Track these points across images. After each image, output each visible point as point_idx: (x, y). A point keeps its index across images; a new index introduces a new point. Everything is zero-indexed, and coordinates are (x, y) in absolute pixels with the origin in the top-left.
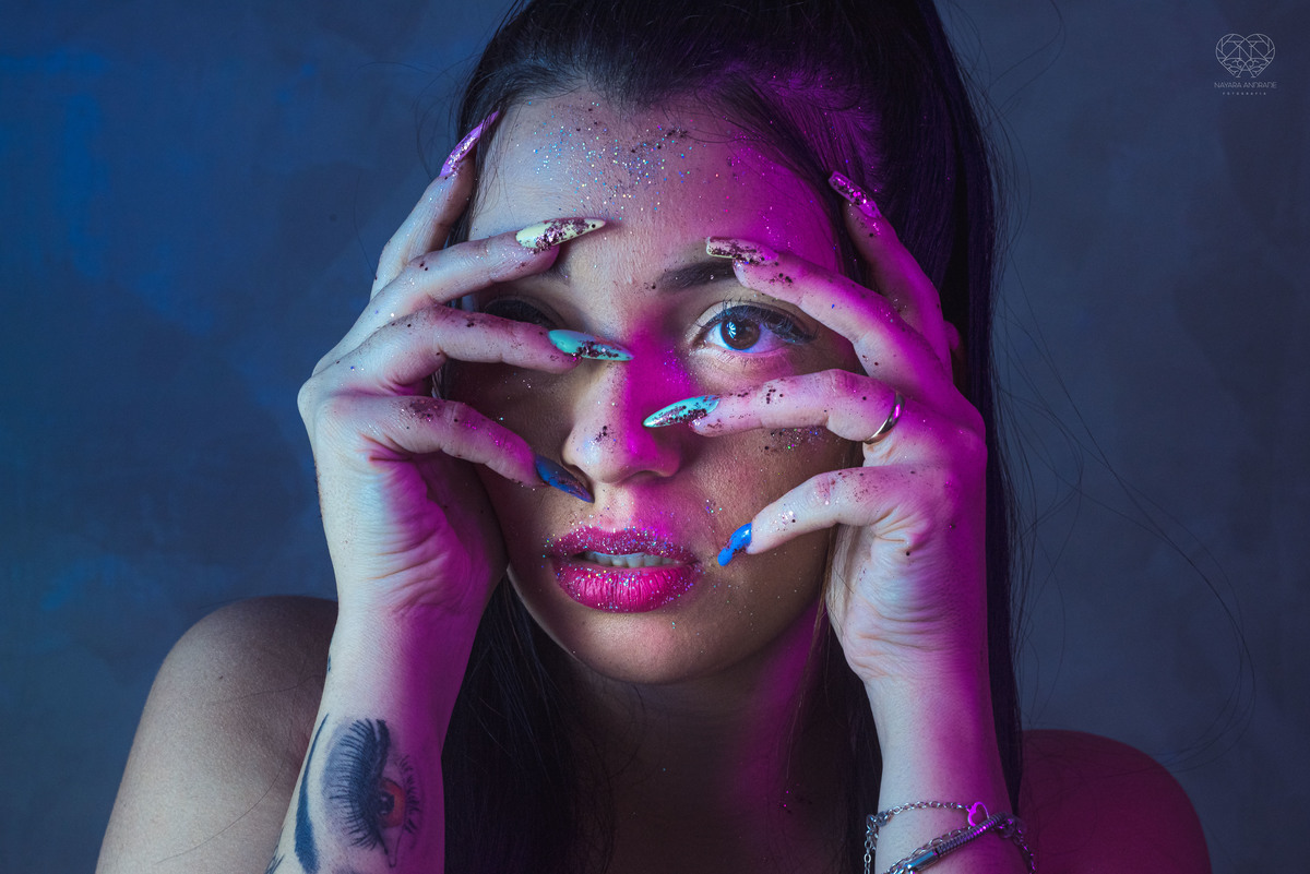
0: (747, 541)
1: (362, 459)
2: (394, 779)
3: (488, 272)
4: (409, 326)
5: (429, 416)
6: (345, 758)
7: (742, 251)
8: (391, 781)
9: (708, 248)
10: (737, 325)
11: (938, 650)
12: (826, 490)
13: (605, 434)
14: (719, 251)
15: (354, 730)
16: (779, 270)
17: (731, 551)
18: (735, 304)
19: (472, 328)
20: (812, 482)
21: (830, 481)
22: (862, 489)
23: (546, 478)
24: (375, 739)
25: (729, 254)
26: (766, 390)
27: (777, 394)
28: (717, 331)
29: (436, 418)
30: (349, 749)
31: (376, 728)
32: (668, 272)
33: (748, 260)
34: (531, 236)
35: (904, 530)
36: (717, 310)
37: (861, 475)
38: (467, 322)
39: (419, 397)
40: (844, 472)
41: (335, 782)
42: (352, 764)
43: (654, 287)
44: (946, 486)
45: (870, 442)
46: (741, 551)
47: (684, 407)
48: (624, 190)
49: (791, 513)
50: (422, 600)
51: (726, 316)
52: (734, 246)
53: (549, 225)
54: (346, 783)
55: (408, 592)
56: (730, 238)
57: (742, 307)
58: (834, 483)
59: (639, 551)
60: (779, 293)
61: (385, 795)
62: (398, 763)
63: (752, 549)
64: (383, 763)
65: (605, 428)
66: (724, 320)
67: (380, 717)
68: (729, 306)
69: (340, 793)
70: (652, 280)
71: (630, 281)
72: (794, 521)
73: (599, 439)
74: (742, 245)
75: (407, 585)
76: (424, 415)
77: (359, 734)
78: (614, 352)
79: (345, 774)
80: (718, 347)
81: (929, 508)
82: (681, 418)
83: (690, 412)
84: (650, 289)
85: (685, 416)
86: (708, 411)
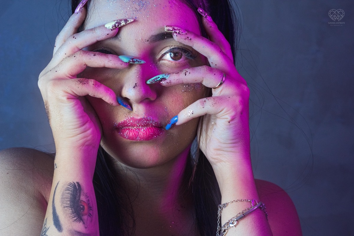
0: (176, 121)
1: (65, 99)
2: (84, 200)
3: (96, 38)
4: (75, 57)
5: (85, 83)
6: (68, 194)
7: (176, 30)
8: (83, 201)
9: (165, 29)
11: (238, 152)
12: (203, 104)
14: (169, 30)
15: (69, 186)
16: (187, 36)
17: (171, 125)
18: (173, 47)
19: (95, 56)
20: (198, 101)
21: (204, 101)
22: (214, 103)
23: (120, 102)
24: (76, 188)
25: (172, 31)
26: (184, 72)
27: (188, 73)
29: (87, 84)
30: (69, 191)
31: (76, 185)
32: (152, 36)
33: (178, 32)
34: (110, 26)
35: (228, 115)
36: (167, 49)
37: (214, 99)
38: (93, 55)
39: (80, 79)
40: (208, 98)
41: (65, 202)
42: (70, 196)
43: (148, 41)
44: (240, 101)
45: (215, 88)
46: (174, 124)
47: (159, 77)
49: (192, 111)
50: (86, 144)
51: (171, 51)
52: (173, 28)
53: (115, 22)
54: (69, 202)
55: (81, 141)
56: (172, 26)
57: (176, 48)
58: (205, 101)
60: (187, 43)
61: (82, 205)
62: (85, 195)
63: (177, 124)
64: (80, 195)
67: (78, 181)
68: (171, 48)
69: (67, 206)
70: (147, 39)
71: (141, 39)
72: (193, 114)
74: (176, 28)
75: (81, 139)
76: (83, 83)
77: (71, 187)
78: (140, 61)
79: (68, 199)
81: (235, 108)
82: (158, 81)
83: (161, 79)
84: (147, 41)
85: (159, 80)
86: (167, 78)
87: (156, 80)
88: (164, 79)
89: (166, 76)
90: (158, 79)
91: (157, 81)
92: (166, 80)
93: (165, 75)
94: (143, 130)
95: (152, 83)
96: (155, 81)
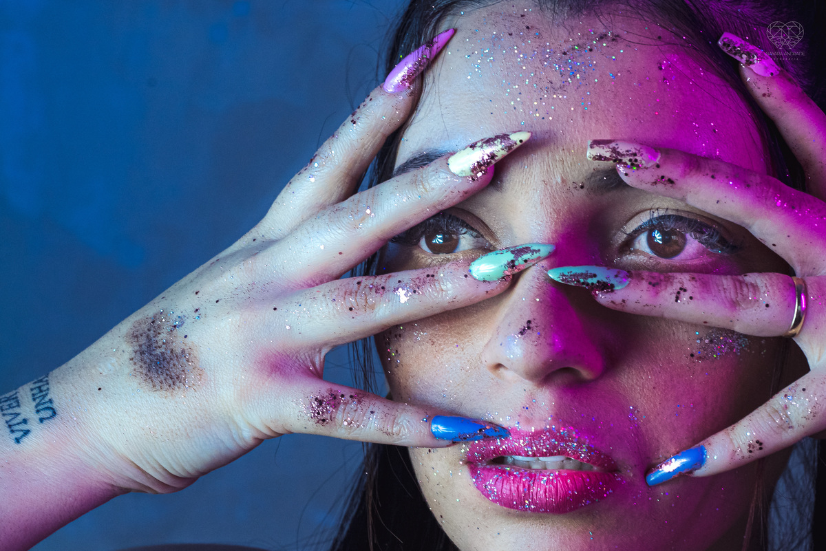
7: (622, 155)
10: (663, 233)
13: (529, 328)
14: (600, 157)
16: (661, 172)
18: (662, 213)
26: (677, 288)
27: (687, 295)
28: (643, 238)
32: (597, 172)
33: (629, 163)
36: (644, 218)
43: (582, 187)
48: (555, 90)
51: (653, 225)
57: (669, 216)
59: (559, 453)
65: (529, 322)
66: (650, 228)
68: (656, 215)
70: (580, 180)
71: (559, 180)
73: (522, 333)
74: (623, 149)
80: (643, 253)
82: (588, 284)
83: (598, 282)
84: (578, 188)
85: (593, 284)
86: (616, 288)
87: (582, 280)
88: (606, 287)
89: (619, 279)
90: (590, 281)
91: (583, 283)
92: (612, 291)
93: (616, 276)
94: (545, 479)
95: (568, 282)
96: (578, 281)
